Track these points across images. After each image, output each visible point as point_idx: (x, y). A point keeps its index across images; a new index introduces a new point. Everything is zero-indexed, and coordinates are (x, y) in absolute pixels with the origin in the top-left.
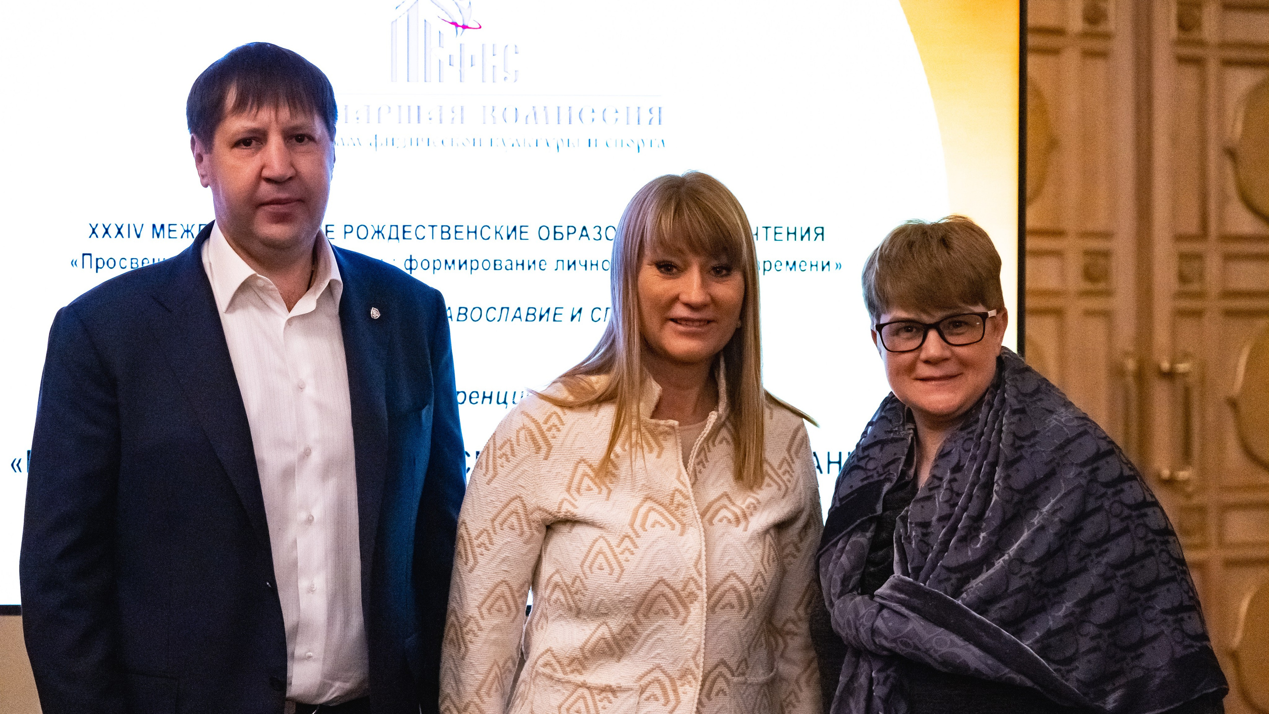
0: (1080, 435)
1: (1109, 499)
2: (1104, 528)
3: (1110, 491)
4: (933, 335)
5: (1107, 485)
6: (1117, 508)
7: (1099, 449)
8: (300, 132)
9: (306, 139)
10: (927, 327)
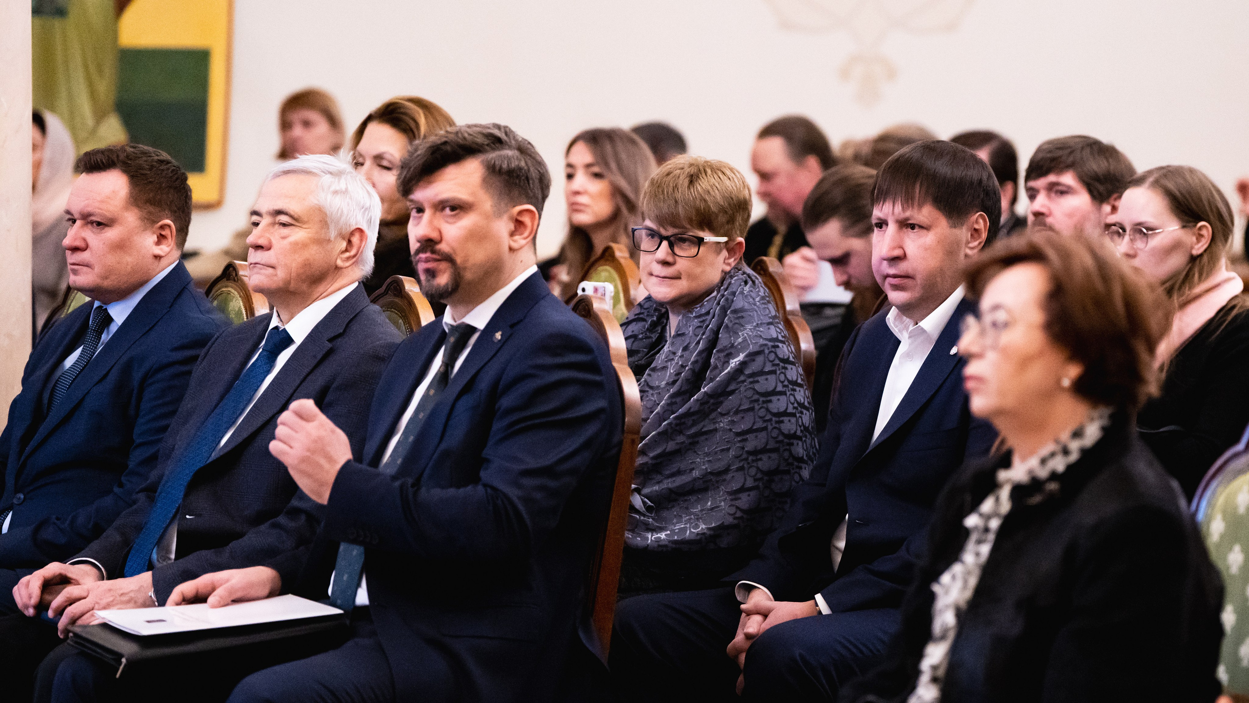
4: (665, 244)
8: (910, 222)
9: (917, 227)
10: (662, 238)
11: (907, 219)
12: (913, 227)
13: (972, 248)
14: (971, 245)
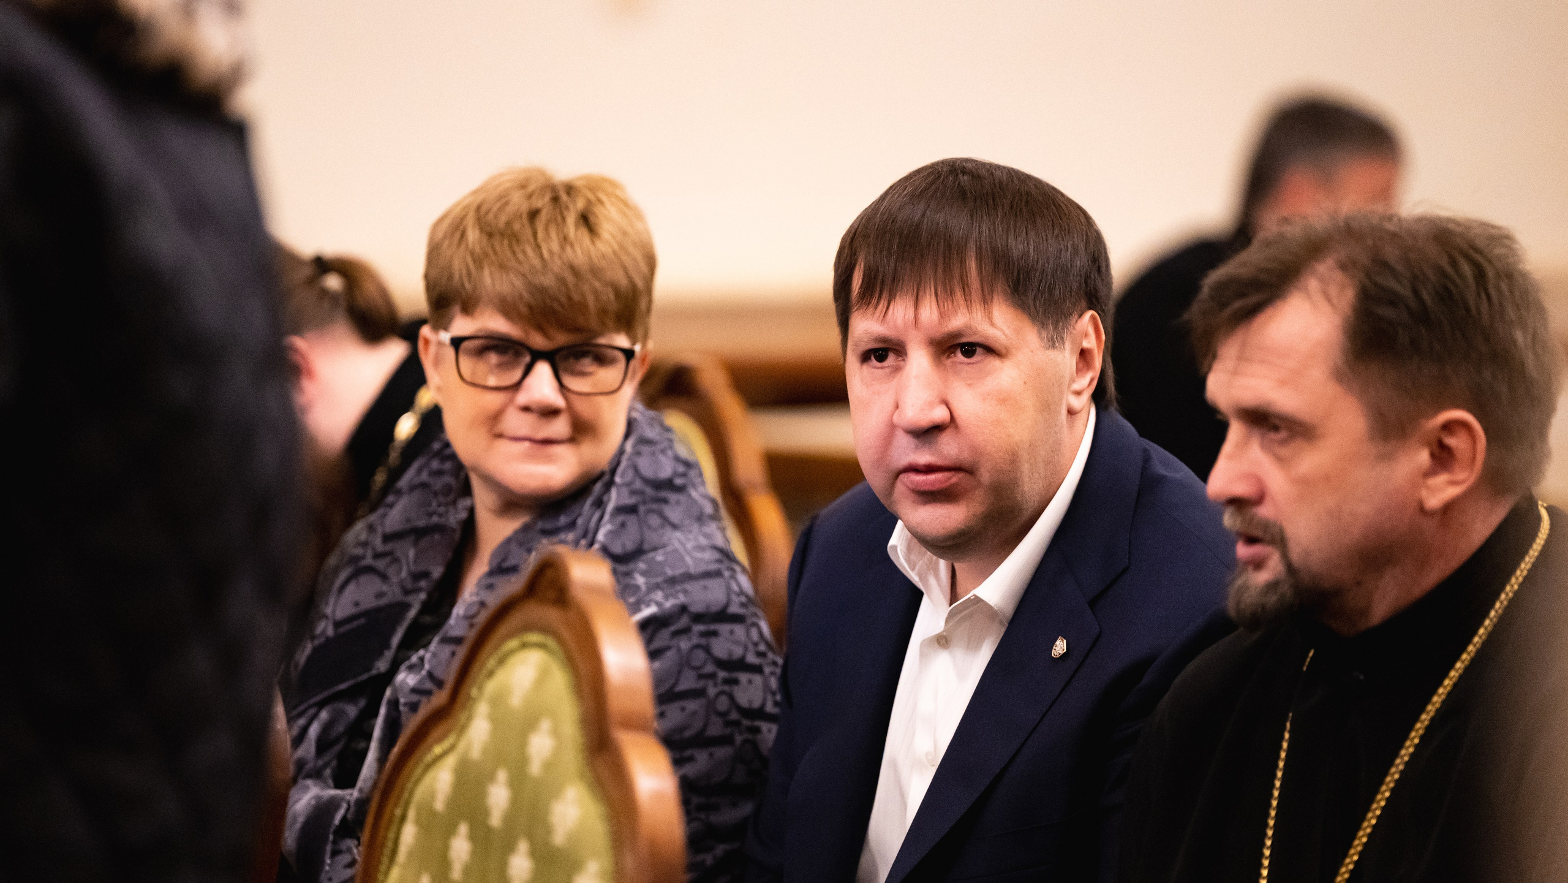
0: (708, 575)
1: (715, 685)
2: (697, 725)
3: (722, 674)
4: (542, 370)
5: (721, 664)
6: (723, 704)
7: (727, 606)
8: (964, 340)
9: (979, 350)
10: (537, 356)
11: (957, 335)
12: (969, 349)
13: (1078, 393)
14: (1076, 386)
